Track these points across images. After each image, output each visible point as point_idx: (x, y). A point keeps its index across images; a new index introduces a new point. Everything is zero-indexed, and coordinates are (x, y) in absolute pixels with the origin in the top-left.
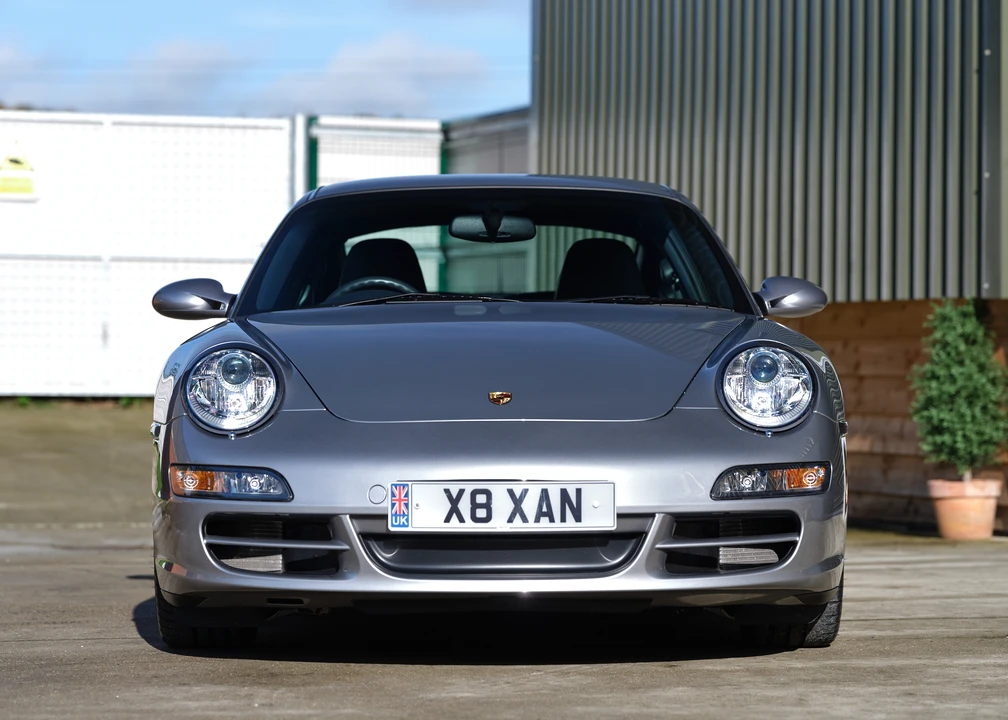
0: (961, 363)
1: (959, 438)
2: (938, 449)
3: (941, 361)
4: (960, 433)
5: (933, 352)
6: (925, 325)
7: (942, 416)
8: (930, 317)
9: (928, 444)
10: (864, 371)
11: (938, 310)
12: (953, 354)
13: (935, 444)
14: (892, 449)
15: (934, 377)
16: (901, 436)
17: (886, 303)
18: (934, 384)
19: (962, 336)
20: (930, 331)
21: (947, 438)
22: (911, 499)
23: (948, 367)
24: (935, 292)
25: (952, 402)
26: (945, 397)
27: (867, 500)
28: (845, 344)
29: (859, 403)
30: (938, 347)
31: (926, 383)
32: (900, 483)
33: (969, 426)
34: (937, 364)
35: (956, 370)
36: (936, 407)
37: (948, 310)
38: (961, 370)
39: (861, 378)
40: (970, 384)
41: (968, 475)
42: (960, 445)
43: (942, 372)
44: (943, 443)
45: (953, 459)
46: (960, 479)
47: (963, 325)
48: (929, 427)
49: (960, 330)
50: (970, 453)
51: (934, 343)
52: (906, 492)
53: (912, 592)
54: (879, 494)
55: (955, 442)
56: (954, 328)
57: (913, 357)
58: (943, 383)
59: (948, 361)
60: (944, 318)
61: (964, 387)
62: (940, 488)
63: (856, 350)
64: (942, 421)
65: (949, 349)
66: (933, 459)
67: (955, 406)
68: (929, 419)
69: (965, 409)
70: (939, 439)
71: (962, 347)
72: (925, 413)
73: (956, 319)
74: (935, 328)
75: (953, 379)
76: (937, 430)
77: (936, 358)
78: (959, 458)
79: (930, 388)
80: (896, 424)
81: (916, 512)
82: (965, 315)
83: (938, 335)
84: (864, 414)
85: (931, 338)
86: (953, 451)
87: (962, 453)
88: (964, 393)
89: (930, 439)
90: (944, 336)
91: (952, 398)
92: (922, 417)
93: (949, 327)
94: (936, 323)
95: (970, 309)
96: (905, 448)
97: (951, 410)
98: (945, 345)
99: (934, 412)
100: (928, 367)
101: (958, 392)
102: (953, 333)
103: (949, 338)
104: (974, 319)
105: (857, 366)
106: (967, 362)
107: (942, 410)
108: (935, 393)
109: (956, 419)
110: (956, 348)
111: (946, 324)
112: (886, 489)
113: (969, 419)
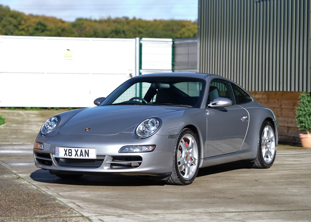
0: (307, 107)
1: (307, 124)
2: (302, 127)
3: (302, 106)
4: (307, 123)
5: (300, 104)
6: (299, 98)
7: (303, 119)
8: (300, 96)
9: (299, 126)
10: (283, 107)
11: (302, 95)
12: (305, 105)
13: (301, 126)
14: (289, 125)
15: (301, 110)
16: (292, 122)
17: (289, 92)
18: (301, 112)
19: (307, 101)
20: (300, 99)
21: (304, 124)
22: (294, 137)
23: (304, 108)
24: (301, 90)
25: (305, 116)
26: (303, 115)
27: (283, 137)
28: (278, 100)
29: (281, 114)
30: (302, 103)
31: (299, 111)
32: (291, 133)
33: (309, 122)
34: (301, 107)
35: (306, 109)
36: (301, 117)
37: (304, 95)
38: (307, 109)
39: (282, 108)
40: (309, 112)
41: (308, 133)
42: (307, 126)
43: (302, 109)
44: (303, 125)
45: (305, 129)
46: (306, 134)
47: (308, 98)
48: (300, 121)
49: (307, 99)
50: (309, 128)
51: (301, 102)
52: (293, 135)
53: (300, 162)
54: (286, 136)
55: (305, 125)
56: (305, 99)
57: (295, 104)
58: (303, 112)
59: (304, 106)
60: (303, 97)
61: (308, 113)
62: (302, 136)
63: (281, 102)
64: (303, 120)
65: (304, 104)
66: (300, 129)
67: (306, 117)
68: (300, 120)
69: (308, 117)
70: (302, 124)
71: (307, 103)
72: (299, 118)
73: (306, 97)
74: (301, 99)
75: (305, 111)
76: (302, 122)
77: (301, 106)
78: (307, 129)
79: (300, 113)
80: (290, 120)
81: (295, 140)
82: (308, 96)
83: (302, 100)
84: (283, 117)
85: (300, 101)
86: (305, 127)
87: (307, 128)
88: (308, 114)
89: (300, 124)
90: (303, 101)
91: (305, 115)
92: (298, 119)
93: (304, 99)
94: (301, 98)
95: (309, 94)
96: (292, 125)
97: (305, 118)
98: (303, 103)
99: (301, 118)
100: (299, 108)
101: (306, 114)
102: (305, 100)
103: (304, 101)
104: (310, 97)
105: (281, 106)
106: (308, 107)
107: (302, 118)
108: (301, 114)
109: (306, 120)
110: (306, 103)
111: (304, 98)
112: (288, 135)
113: (309, 120)
